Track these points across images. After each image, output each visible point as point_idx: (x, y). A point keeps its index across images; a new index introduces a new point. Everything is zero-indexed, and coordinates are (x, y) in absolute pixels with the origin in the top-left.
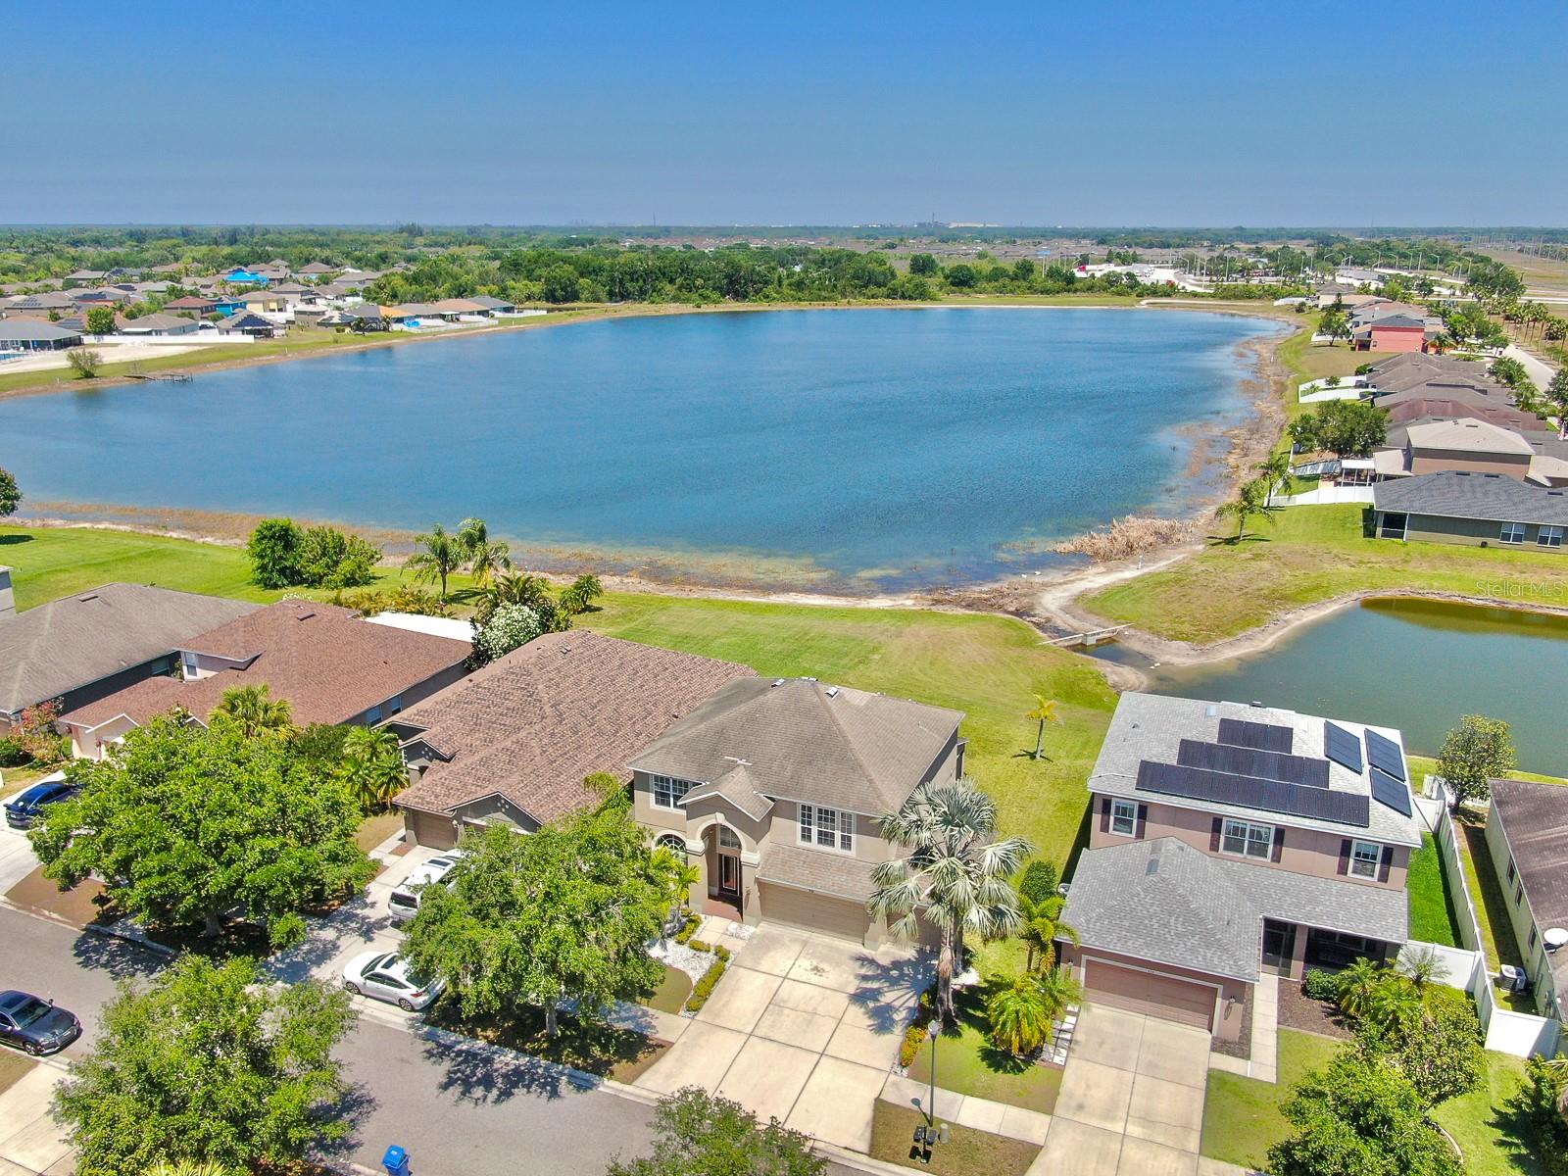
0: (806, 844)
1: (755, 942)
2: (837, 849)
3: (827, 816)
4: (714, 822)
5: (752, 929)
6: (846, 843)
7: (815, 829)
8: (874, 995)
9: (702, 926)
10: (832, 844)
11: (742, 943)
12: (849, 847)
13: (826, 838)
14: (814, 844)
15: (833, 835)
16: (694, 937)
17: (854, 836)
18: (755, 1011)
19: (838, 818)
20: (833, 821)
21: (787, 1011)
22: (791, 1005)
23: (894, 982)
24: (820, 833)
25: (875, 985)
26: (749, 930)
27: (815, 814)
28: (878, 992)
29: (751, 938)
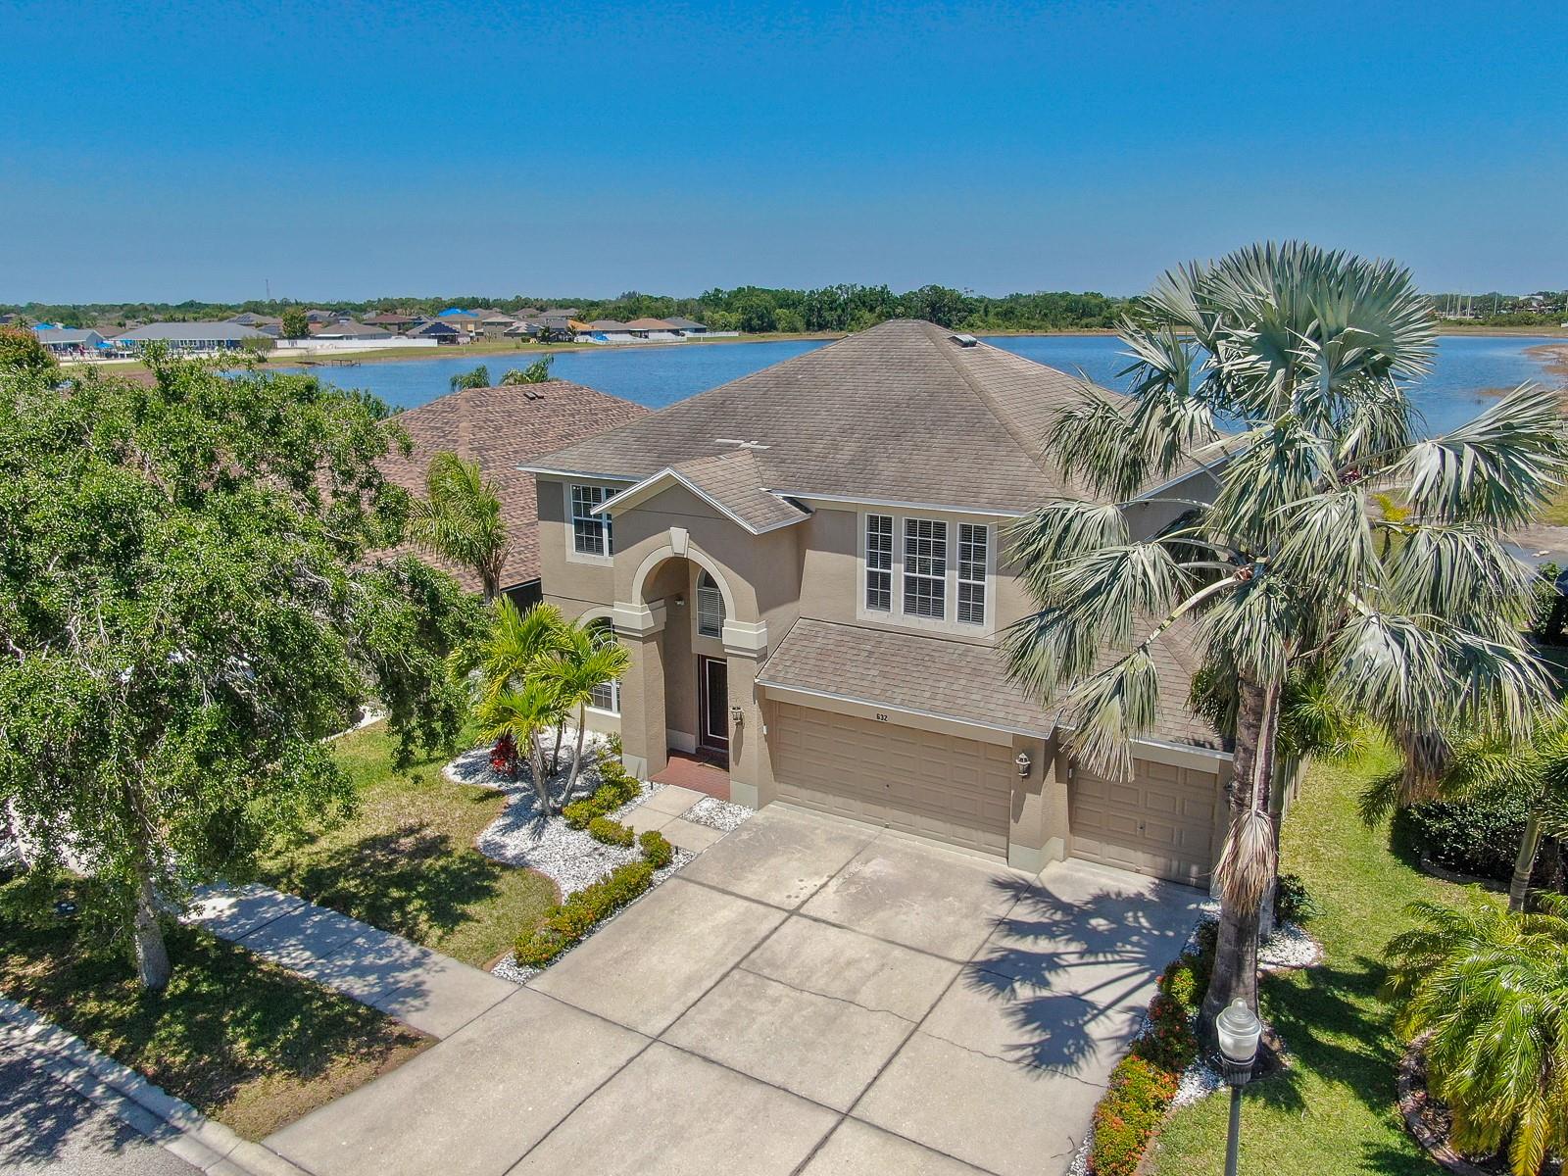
0: (877, 616)
1: (745, 836)
2: (949, 623)
3: (926, 537)
4: (666, 553)
5: (746, 813)
6: (972, 606)
7: (898, 572)
8: (1037, 968)
10: (939, 612)
11: (713, 836)
12: (978, 617)
13: (925, 597)
14: (896, 615)
15: (939, 587)
17: (990, 583)
18: (690, 982)
19: (953, 542)
20: (940, 549)
21: (775, 989)
22: (791, 973)
23: (1096, 946)
24: (910, 583)
25: (1043, 946)
26: (740, 814)
27: (899, 536)
28: (1052, 962)
29: (739, 829)
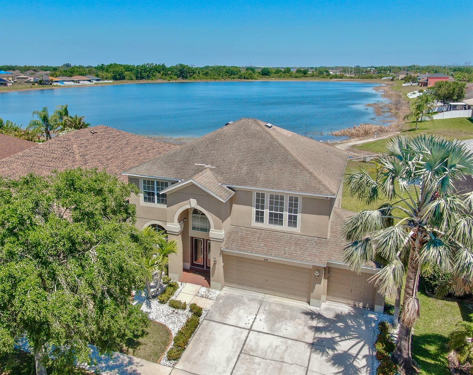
0: (259, 225)
1: (221, 301)
2: (285, 227)
3: (277, 201)
4: (188, 207)
5: (218, 292)
6: (293, 221)
7: (267, 212)
8: (330, 343)
9: (179, 290)
10: (281, 223)
11: (211, 302)
12: (295, 225)
13: (276, 219)
14: (266, 224)
15: (281, 216)
16: (173, 298)
17: (299, 216)
18: (228, 360)
19: (286, 202)
20: (282, 204)
21: (257, 360)
22: (259, 353)
24: (271, 214)
26: (215, 293)
27: (267, 200)
29: (218, 298)
